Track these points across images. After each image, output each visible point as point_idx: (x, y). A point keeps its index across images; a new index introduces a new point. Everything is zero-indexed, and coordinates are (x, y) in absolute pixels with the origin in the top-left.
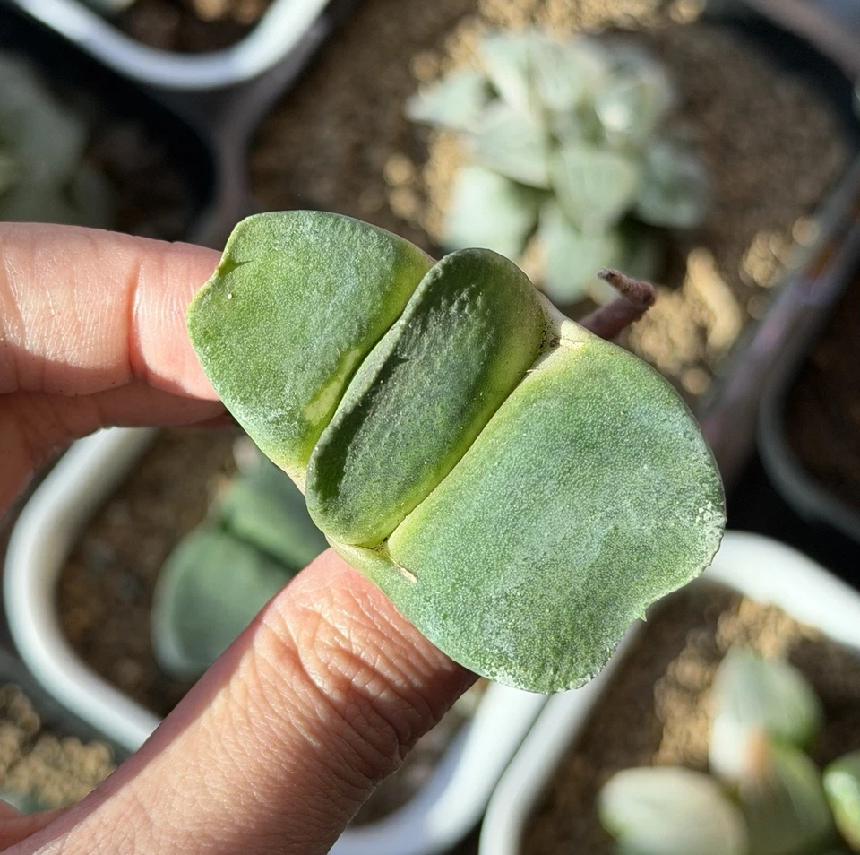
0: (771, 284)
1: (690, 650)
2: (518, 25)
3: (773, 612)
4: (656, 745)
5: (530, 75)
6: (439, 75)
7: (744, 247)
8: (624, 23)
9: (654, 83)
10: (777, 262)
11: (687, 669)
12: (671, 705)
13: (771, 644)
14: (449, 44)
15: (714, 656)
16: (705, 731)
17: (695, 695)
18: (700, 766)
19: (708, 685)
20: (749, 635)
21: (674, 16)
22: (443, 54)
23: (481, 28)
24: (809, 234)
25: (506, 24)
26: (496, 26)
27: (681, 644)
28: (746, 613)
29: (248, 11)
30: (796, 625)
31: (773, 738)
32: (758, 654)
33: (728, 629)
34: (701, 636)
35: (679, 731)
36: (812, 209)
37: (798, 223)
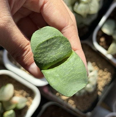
0: (68, 103)
1: (27, 94)
2: (98, 74)
3: (31, 103)
4: (16, 90)
5: (93, 76)
6: (93, 65)
7: (72, 100)
8: (98, 86)
9: (92, 90)
10: (71, 104)
11: (25, 94)
12: (21, 92)
13: (28, 103)
15: (26, 97)
16: (18, 96)
17: (22, 94)
18: (14, 95)
19: (23, 96)
20: (29, 101)
21: (98, 92)
22: (95, 66)
23: (98, 70)
24: (74, 107)
25: (98, 73)
26: (98, 72)
28: (31, 100)
29: (101, 44)
30: (29, 106)
31: (17, 104)
32: (26, 102)
33: (29, 98)
34: (29, 95)
36: (76, 107)
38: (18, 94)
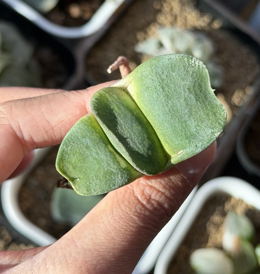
0: (240, 105)
1: (217, 212)
2: (168, 27)
3: (241, 201)
4: (207, 242)
5: (172, 40)
6: (145, 39)
7: (233, 94)
8: (199, 28)
9: (208, 45)
10: (242, 99)
11: (216, 218)
12: (211, 229)
13: (240, 210)
14: (148, 30)
15: (224, 214)
16: (221, 237)
17: (218, 226)
18: (220, 248)
19: (222, 223)
20: (234, 208)
21: (213, 27)
22: (146, 33)
23: (158, 26)
24: (250, 91)
25: (165, 25)
26: (162, 26)
27: (214, 211)
28: (233, 201)
29: (87, 15)
30: (247, 205)
31: (241, 239)
32: (236, 213)
33: (227, 206)
34: (220, 208)
35: (214, 237)
36: (251, 84)
37: (247, 88)
38: (218, 236)
